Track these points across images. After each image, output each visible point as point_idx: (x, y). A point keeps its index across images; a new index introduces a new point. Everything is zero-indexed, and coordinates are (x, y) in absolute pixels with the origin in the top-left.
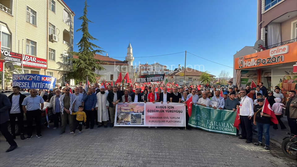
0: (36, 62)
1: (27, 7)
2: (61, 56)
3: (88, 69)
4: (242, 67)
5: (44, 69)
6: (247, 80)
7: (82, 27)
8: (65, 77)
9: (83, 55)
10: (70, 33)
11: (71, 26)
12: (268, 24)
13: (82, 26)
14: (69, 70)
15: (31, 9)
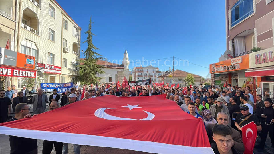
0: (54, 70)
1: (49, 28)
2: (71, 64)
3: (92, 73)
4: (214, 72)
5: (58, 75)
6: (220, 82)
7: (87, 40)
8: (73, 80)
9: (88, 62)
10: (77, 45)
11: (78, 39)
12: (234, 38)
13: (87, 38)
14: (76, 74)
15: (51, 30)
